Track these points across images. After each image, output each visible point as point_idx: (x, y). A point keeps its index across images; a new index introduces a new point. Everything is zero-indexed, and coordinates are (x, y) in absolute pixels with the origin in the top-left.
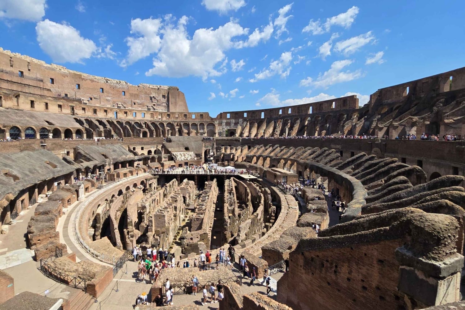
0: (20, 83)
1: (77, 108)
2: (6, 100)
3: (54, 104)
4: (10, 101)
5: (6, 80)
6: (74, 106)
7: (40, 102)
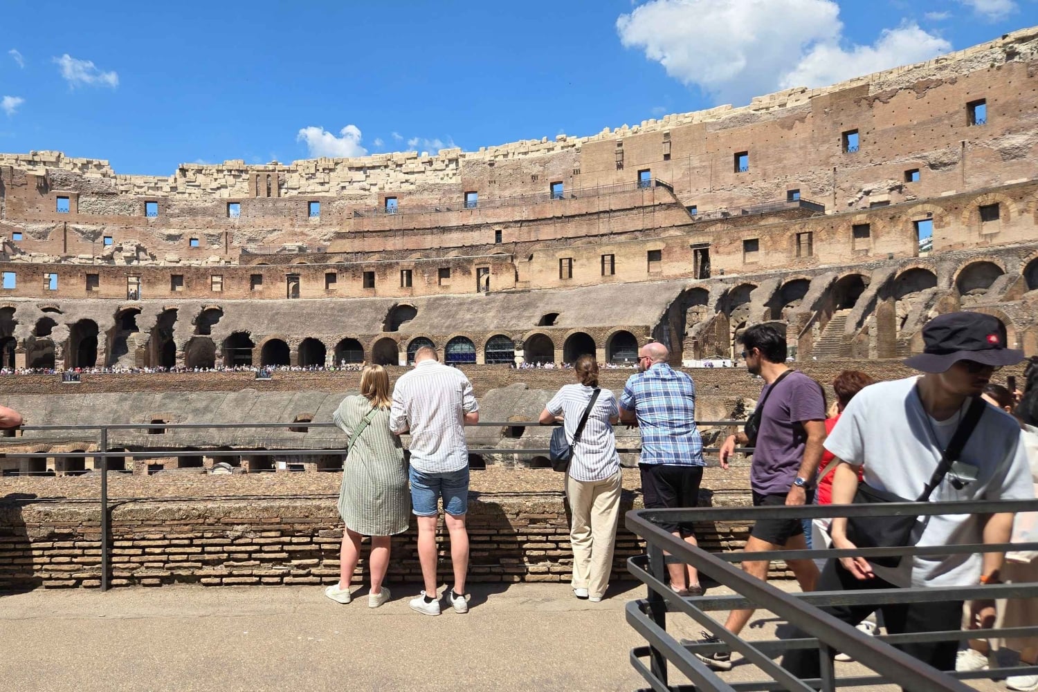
0: (587, 214)
1: (721, 250)
2: (497, 274)
3: (634, 255)
4: (507, 274)
5: (551, 219)
6: (707, 245)
7: (588, 259)
